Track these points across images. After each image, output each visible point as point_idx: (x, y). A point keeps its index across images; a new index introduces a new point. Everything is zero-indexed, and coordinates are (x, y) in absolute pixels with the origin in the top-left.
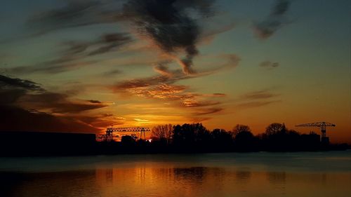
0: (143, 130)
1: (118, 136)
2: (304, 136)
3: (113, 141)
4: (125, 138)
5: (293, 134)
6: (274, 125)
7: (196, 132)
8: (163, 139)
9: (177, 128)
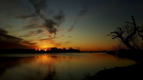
0: (45, 48)
1: (40, 50)
2: (76, 50)
3: (39, 51)
4: (41, 50)
5: (74, 49)
6: (70, 48)
7: (55, 49)
8: (49, 50)
9: (52, 48)
